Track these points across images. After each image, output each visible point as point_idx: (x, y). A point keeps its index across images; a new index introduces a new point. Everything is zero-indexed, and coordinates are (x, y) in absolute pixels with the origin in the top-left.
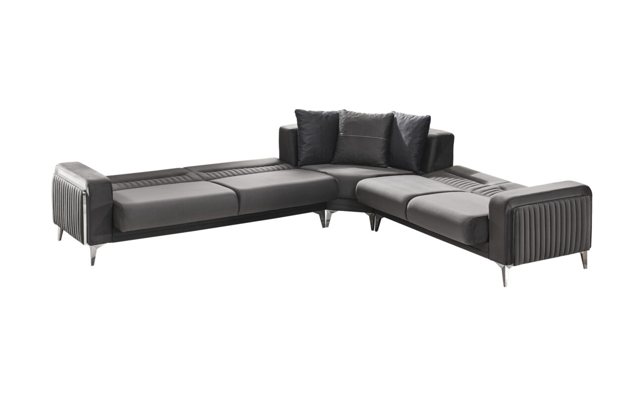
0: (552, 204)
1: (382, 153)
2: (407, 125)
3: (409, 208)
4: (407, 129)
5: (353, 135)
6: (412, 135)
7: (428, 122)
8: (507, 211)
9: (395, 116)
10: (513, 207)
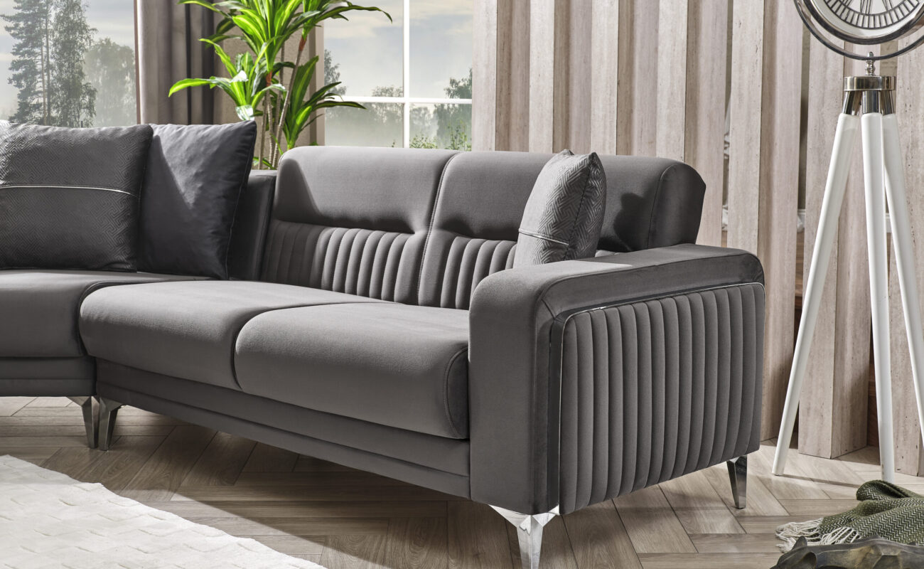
0: (670, 302)
1: (119, 231)
2: (189, 148)
3: (242, 348)
4: (190, 161)
5: (31, 184)
6: (206, 175)
7: (249, 137)
8: (539, 324)
9: (155, 135)
10: (557, 312)
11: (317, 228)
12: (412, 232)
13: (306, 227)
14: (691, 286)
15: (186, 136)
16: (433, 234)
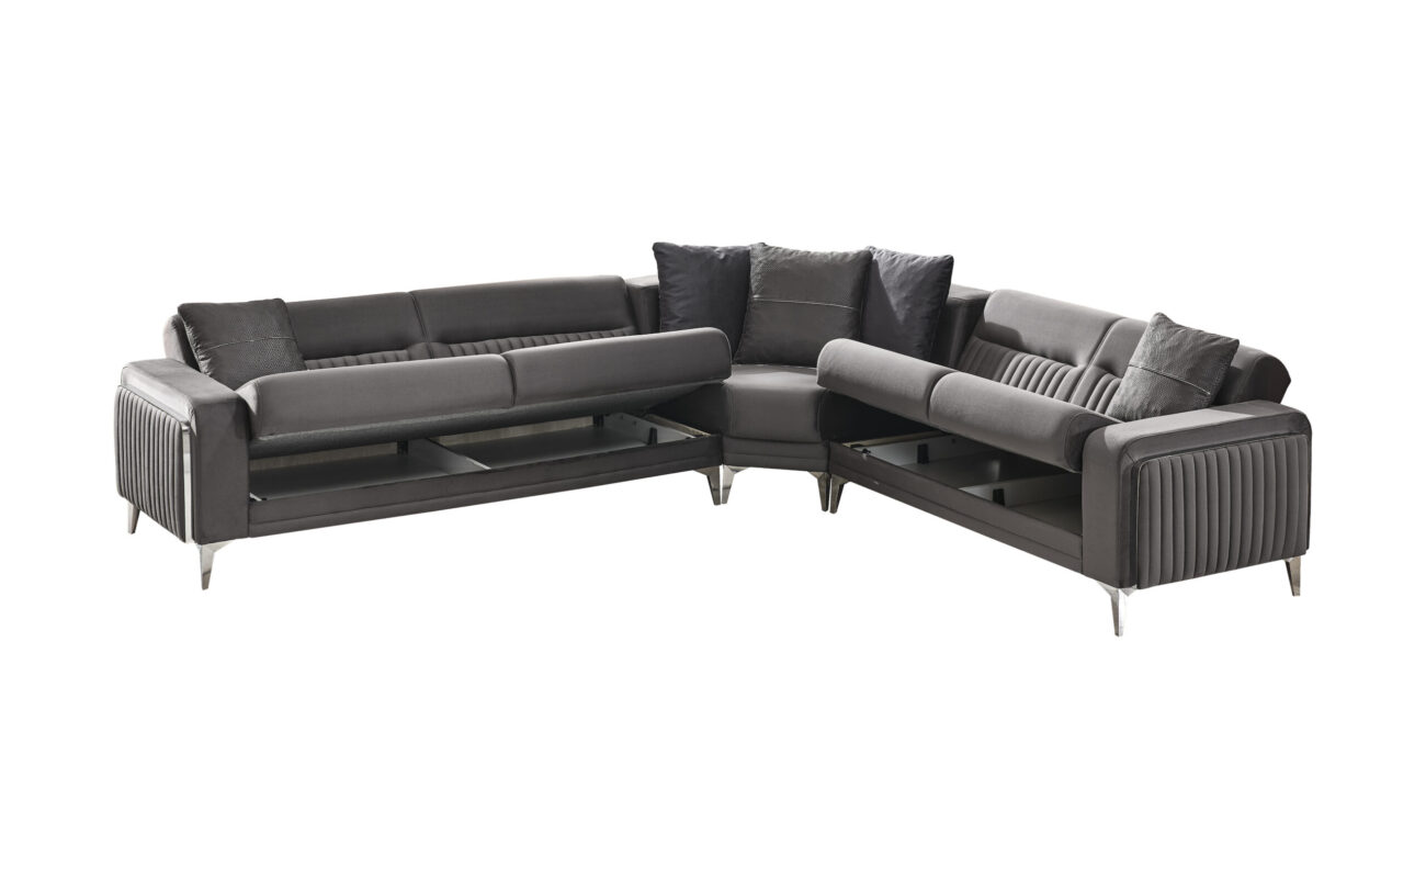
0: (1224, 452)
2: (900, 276)
4: (902, 286)
5: (781, 298)
6: (913, 300)
7: (947, 270)
8: (1123, 467)
9: (874, 258)
10: (1136, 459)
11: (1011, 352)
12: (1075, 366)
13: (1004, 349)
14: (1252, 437)
15: (898, 265)
16: (1091, 368)
